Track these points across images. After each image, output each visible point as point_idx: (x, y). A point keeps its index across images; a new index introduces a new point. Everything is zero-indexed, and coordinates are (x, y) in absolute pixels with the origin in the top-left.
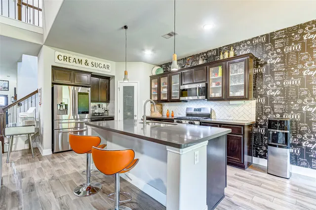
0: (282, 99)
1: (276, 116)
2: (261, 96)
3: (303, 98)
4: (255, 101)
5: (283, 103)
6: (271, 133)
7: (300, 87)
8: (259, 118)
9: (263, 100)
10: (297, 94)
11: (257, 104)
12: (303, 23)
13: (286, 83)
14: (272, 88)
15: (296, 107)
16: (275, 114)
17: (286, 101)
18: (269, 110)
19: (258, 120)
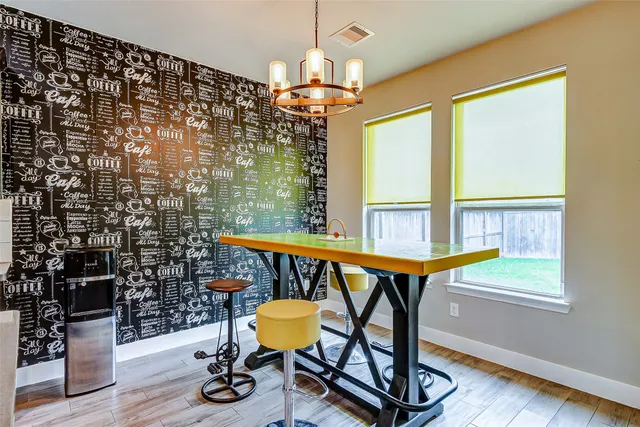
0: (84, 199)
1: (71, 243)
2: (30, 188)
3: (124, 199)
4: (10, 201)
5: (88, 208)
6: (73, 287)
7: (120, 176)
8: (23, 252)
9: (35, 201)
10: (114, 190)
11: (17, 211)
12: (124, 40)
13: (92, 162)
14: (59, 170)
15: (112, 218)
16: (67, 235)
17: (93, 205)
18: (52, 227)
19: (22, 258)
